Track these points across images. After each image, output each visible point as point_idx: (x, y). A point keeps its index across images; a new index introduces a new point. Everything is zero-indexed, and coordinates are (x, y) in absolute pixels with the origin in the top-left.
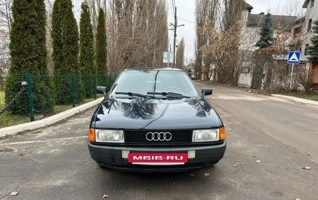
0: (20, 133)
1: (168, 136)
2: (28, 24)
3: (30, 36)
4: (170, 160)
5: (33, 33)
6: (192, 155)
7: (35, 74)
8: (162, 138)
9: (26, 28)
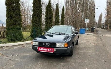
0: (30, 43)
1: (49, 44)
2: (36, 14)
3: (37, 17)
4: (49, 51)
5: (38, 16)
6: (55, 50)
7: (37, 27)
8: (47, 45)
9: (36, 15)
